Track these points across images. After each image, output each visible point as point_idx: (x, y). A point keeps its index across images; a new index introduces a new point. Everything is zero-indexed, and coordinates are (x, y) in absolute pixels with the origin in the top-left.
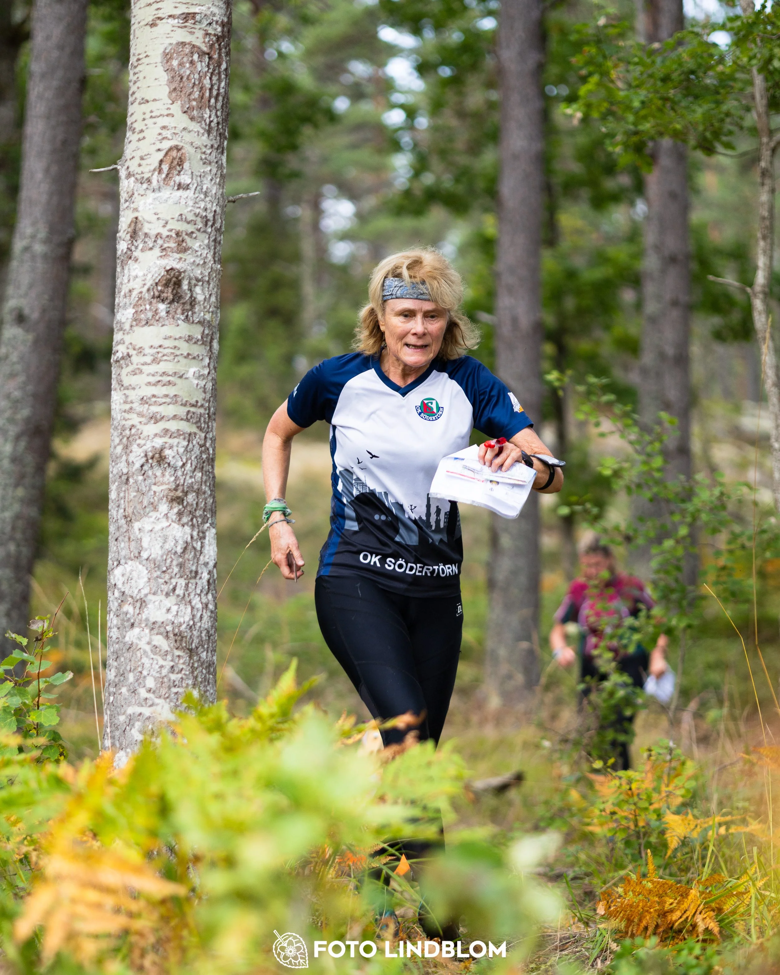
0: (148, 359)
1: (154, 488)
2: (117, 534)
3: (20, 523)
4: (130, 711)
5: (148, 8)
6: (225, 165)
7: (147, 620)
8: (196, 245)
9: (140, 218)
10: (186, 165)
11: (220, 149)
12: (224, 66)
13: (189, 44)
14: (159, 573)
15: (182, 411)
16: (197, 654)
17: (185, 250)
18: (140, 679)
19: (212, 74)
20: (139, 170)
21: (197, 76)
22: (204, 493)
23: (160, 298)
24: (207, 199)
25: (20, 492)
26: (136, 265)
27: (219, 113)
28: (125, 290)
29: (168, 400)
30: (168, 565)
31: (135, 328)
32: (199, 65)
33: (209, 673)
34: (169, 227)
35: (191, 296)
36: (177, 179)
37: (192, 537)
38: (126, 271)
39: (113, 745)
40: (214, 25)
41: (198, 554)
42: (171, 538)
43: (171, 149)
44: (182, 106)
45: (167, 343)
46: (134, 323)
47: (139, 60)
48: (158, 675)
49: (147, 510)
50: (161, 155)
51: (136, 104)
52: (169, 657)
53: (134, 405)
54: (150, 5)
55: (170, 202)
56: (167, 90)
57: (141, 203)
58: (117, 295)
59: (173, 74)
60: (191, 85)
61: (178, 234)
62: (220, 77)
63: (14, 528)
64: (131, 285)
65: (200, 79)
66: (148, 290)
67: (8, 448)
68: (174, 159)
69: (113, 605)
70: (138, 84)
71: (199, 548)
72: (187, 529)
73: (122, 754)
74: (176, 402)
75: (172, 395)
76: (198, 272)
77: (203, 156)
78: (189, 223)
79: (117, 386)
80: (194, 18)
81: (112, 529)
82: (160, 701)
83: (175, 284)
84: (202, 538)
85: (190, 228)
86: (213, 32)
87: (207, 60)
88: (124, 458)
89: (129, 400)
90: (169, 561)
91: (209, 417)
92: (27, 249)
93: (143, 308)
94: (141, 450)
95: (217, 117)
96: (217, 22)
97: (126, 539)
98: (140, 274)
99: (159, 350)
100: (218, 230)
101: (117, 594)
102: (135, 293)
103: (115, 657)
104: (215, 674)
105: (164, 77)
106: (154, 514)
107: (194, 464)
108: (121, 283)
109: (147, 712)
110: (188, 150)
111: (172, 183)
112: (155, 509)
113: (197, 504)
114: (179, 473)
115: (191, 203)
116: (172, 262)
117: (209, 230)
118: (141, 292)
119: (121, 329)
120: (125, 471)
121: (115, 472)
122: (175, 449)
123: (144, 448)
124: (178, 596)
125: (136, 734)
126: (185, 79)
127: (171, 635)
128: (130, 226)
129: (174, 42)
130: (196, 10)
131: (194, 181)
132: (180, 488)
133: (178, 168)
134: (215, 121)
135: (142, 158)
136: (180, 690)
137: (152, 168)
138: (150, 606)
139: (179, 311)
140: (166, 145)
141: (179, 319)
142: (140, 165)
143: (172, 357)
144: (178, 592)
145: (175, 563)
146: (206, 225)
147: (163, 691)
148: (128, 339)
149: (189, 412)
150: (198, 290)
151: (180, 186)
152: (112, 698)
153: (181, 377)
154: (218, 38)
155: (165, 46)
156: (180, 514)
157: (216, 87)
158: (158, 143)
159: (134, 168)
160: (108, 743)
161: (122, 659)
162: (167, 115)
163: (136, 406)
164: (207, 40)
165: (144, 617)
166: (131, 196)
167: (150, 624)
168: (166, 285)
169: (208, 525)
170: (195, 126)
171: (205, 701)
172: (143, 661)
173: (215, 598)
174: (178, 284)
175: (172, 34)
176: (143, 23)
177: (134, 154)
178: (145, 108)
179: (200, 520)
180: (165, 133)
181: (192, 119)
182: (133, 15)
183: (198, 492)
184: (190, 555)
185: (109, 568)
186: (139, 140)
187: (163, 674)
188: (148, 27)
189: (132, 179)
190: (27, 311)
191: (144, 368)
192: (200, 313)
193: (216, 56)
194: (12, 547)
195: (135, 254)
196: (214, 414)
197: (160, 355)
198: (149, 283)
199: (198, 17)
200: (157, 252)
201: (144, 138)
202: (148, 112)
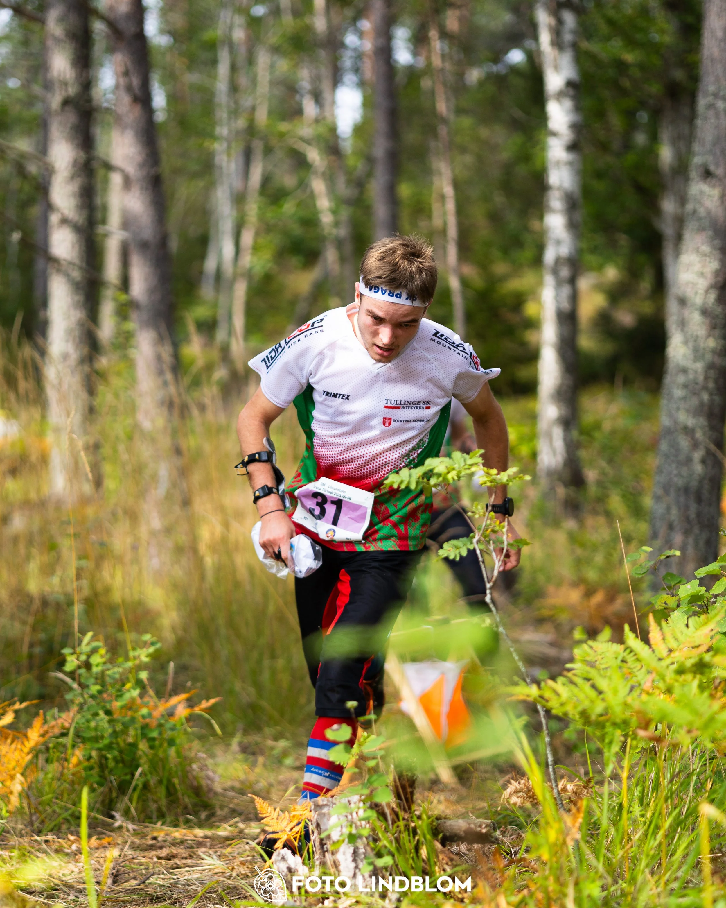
3: (712, 373)
25: (711, 343)
63: (706, 378)
67: (698, 300)
92: (711, 106)
190: (712, 168)
194: (705, 397)
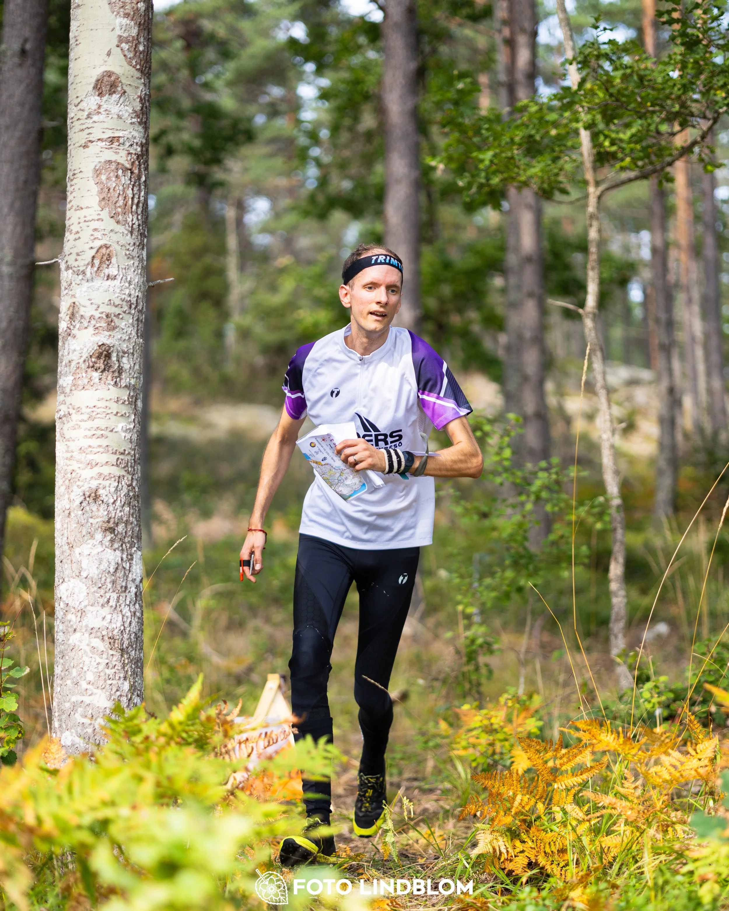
0: (85, 417)
1: (91, 520)
2: (62, 557)
4: (74, 699)
5: (81, 133)
6: (145, 258)
7: (87, 626)
8: (123, 324)
9: (77, 303)
10: (114, 260)
11: (141, 246)
12: (143, 179)
13: (115, 162)
14: (95, 589)
15: (113, 459)
16: (127, 653)
17: (114, 328)
18: (82, 673)
19: (133, 186)
20: (76, 264)
21: (121, 188)
22: (132, 523)
23: (94, 368)
24: (132, 287)
26: (74, 341)
27: (140, 217)
28: (65, 361)
29: (101, 450)
30: (103, 582)
31: (74, 392)
32: (123, 179)
33: (137, 667)
34: (100, 310)
35: (119, 366)
36: (106, 271)
37: (122, 559)
38: (66, 346)
39: (61, 726)
40: (135, 146)
41: (127, 572)
42: (105, 560)
43: (101, 247)
44: (110, 212)
45: (99, 404)
46: (73, 388)
47: (74, 174)
48: (96, 670)
49: (86, 538)
50: (93, 252)
51: (73, 210)
52: (105, 656)
53: (74, 454)
54: (83, 130)
55: (101, 290)
56: (97, 199)
57: (78, 291)
58: (59, 364)
59: (102, 186)
60: (117, 195)
61: (107, 316)
62: (140, 187)
64: (71, 357)
65: (124, 191)
66: (84, 361)
68: (104, 255)
69: (59, 613)
70: (74, 194)
71: (128, 568)
72: (118, 553)
73: (67, 733)
74: (108, 451)
75: (104, 445)
76: (124, 347)
77: (128, 253)
78: (116, 306)
79: (61, 439)
80: (118, 141)
81: (57, 552)
82: (99, 691)
83: (106, 356)
84: (131, 558)
85: (118, 311)
86: (134, 152)
87: (129, 174)
88: (67, 496)
89: (70, 449)
90: (103, 579)
91: (135, 462)
93: (80, 375)
94: (80, 490)
95: (138, 220)
96: (137, 143)
97: (69, 562)
98: (78, 348)
99: (94, 409)
100: (140, 311)
101: (62, 605)
102: (73, 364)
103: (61, 656)
104: (142, 668)
105: (95, 189)
106: (91, 542)
107: (123, 500)
108: (63, 355)
109: (87, 700)
110: (115, 248)
111: (102, 275)
112: (92, 537)
113: (126, 532)
114: (111, 508)
115: (118, 291)
116: (104, 338)
117: (133, 312)
118: (78, 363)
119: (63, 393)
120: (68, 507)
121: (59, 507)
122: (107, 489)
123: (83, 488)
124: (111, 606)
125: (78, 717)
126: (111, 190)
127: (106, 638)
128: (69, 309)
129: (103, 161)
130: (120, 134)
131: (121, 273)
132: (112, 521)
133: (107, 263)
134: (137, 223)
135: (78, 255)
136: (114, 682)
137: (86, 262)
138: (89, 615)
139: (110, 378)
140: (97, 244)
141: (109, 384)
142: (76, 260)
143: (104, 415)
144: (110, 604)
145: (108, 580)
146: (130, 307)
147: (101, 683)
148: (68, 400)
149: (118, 459)
150: (125, 360)
151: (108, 277)
152: (59, 689)
153: (112, 431)
154: (138, 158)
155: (95, 163)
156: (112, 541)
157: (137, 196)
158: (90, 242)
159: (71, 262)
160: (56, 724)
161: (67, 658)
162: (98, 220)
163: (76, 454)
164: (129, 158)
165: (84, 623)
166: (70, 285)
167: (89, 629)
168: (99, 357)
169: (135, 549)
170: (120, 228)
171: (134, 690)
172: (84, 659)
173: (141, 607)
174: (108, 356)
175: (101, 154)
176: (77, 145)
177: (71, 251)
178: (81, 213)
179: (128, 545)
180: (97, 234)
181: (118, 222)
182: (69, 137)
183: (127, 523)
184: (120, 574)
185: (56, 584)
186: (76, 240)
187: (100, 670)
188: (81, 148)
189: (70, 271)
191: (82, 424)
192: (126, 379)
193: (136, 171)
195: (75, 332)
196: (139, 459)
197: (95, 413)
198: (85, 355)
199: (121, 140)
200: (91, 330)
201: (79, 238)
202: (82, 217)
